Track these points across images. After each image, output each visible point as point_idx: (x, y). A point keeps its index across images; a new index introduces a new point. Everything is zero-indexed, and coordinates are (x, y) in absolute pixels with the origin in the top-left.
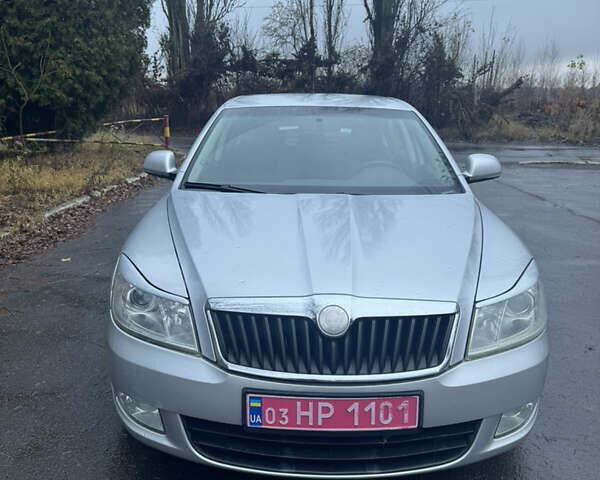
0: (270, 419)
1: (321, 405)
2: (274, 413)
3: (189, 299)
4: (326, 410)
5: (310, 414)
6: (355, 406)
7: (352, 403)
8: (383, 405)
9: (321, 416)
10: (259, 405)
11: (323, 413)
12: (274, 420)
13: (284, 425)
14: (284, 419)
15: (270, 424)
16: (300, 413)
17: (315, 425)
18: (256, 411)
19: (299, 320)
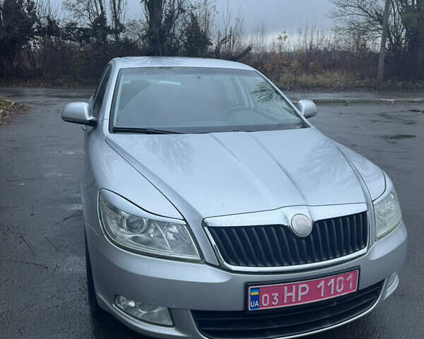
0: (265, 302)
1: (300, 286)
2: (268, 298)
3: (184, 220)
4: (304, 289)
5: (293, 294)
6: (322, 284)
7: (319, 282)
8: (339, 279)
9: (300, 294)
10: (257, 293)
11: (302, 291)
12: (269, 302)
13: (276, 305)
14: (275, 301)
15: (265, 306)
16: (286, 295)
17: (297, 301)
18: (255, 298)
19: (277, 227)
